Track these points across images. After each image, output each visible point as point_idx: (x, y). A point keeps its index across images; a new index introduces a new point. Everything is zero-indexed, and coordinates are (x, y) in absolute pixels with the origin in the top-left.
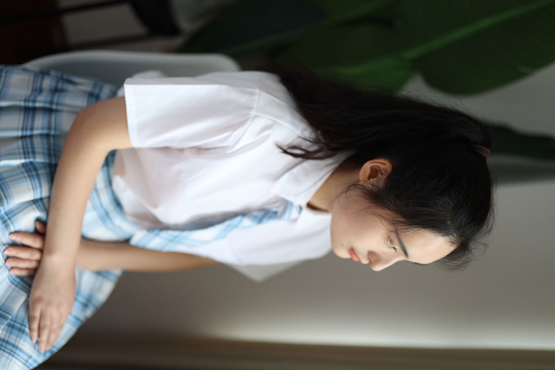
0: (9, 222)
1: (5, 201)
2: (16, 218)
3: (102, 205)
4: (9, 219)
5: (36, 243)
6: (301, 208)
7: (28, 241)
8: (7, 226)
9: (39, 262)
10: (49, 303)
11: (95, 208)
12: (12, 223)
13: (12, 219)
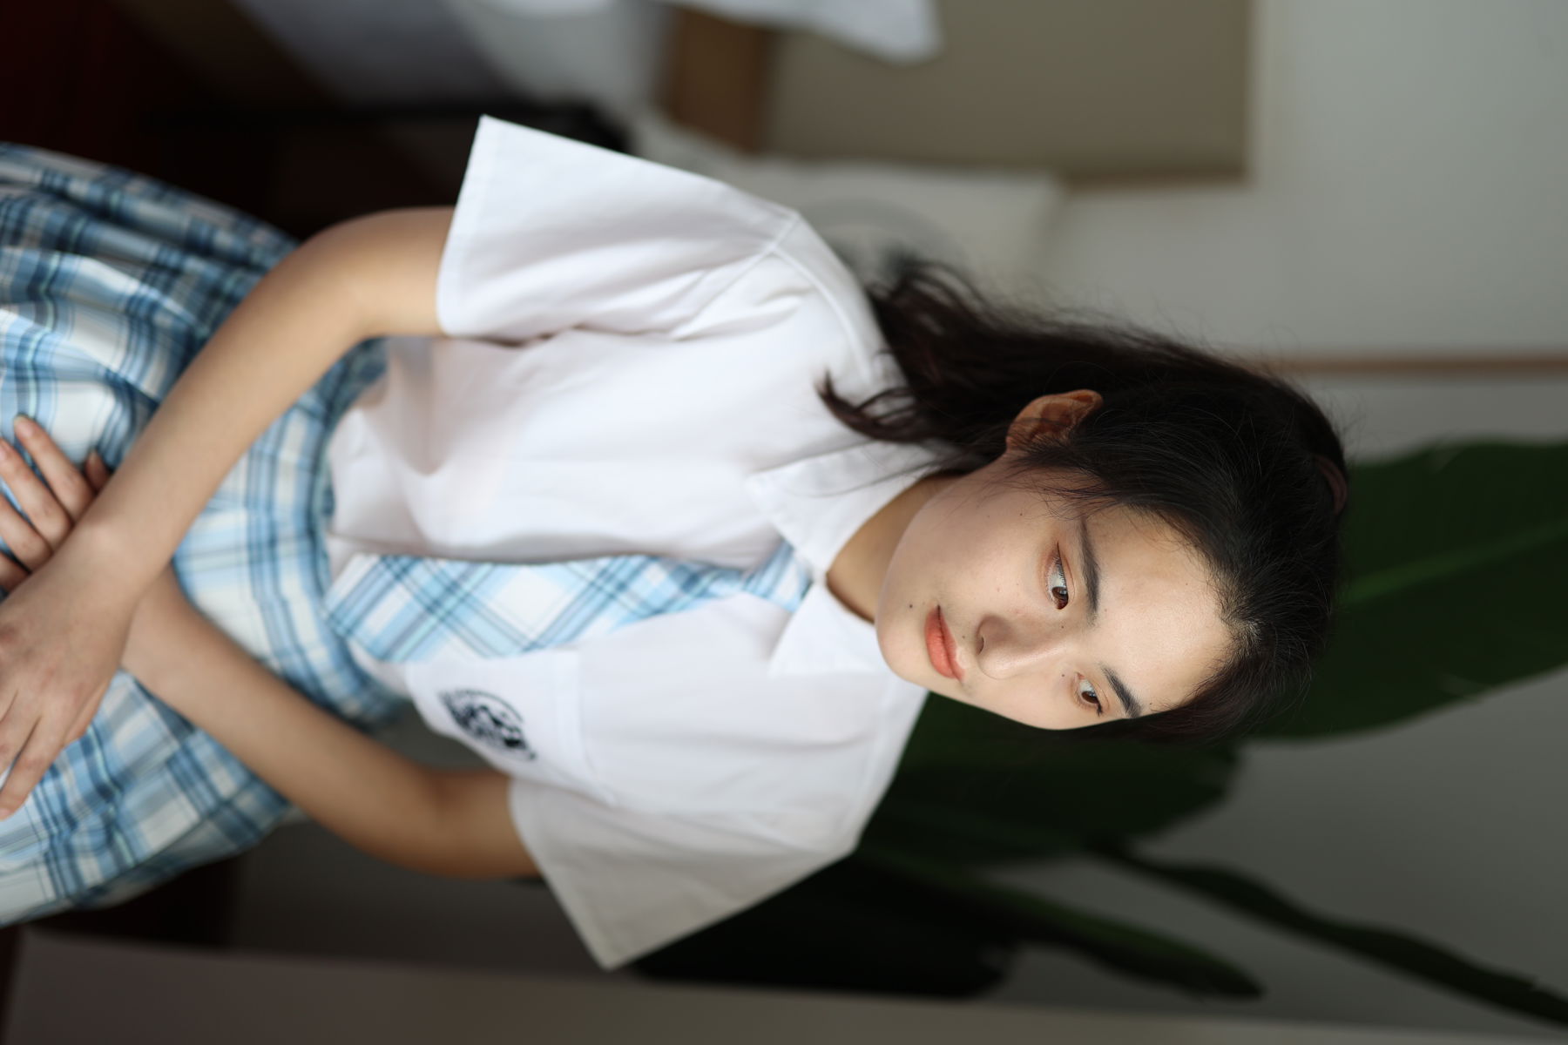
0: (32, 385)
1: (50, 319)
2: (53, 385)
3: (270, 506)
4: (37, 379)
5: (70, 492)
6: (808, 584)
7: (52, 468)
8: (22, 392)
9: (51, 551)
10: (28, 655)
11: (250, 502)
12: (38, 390)
13: (43, 384)
